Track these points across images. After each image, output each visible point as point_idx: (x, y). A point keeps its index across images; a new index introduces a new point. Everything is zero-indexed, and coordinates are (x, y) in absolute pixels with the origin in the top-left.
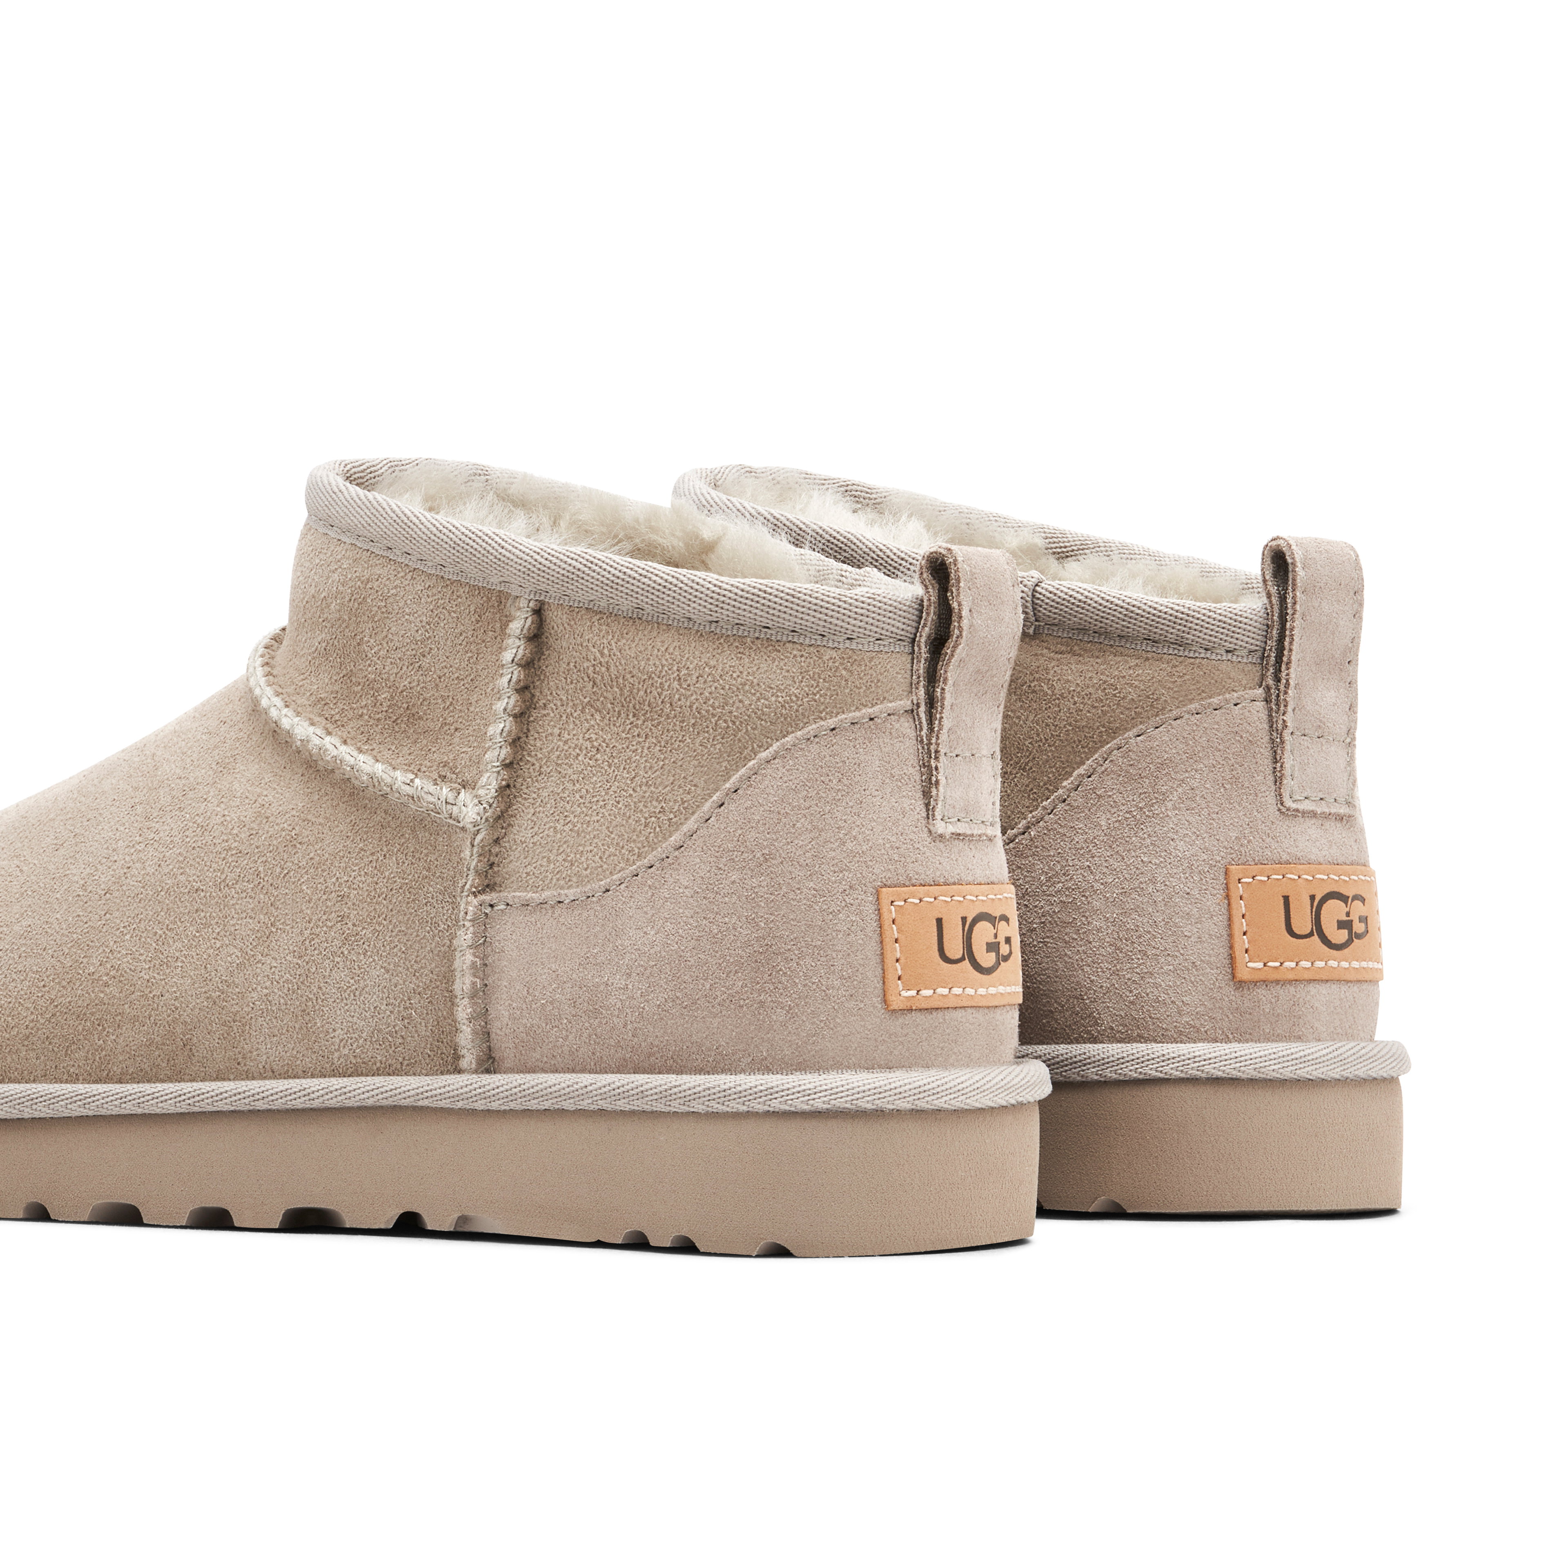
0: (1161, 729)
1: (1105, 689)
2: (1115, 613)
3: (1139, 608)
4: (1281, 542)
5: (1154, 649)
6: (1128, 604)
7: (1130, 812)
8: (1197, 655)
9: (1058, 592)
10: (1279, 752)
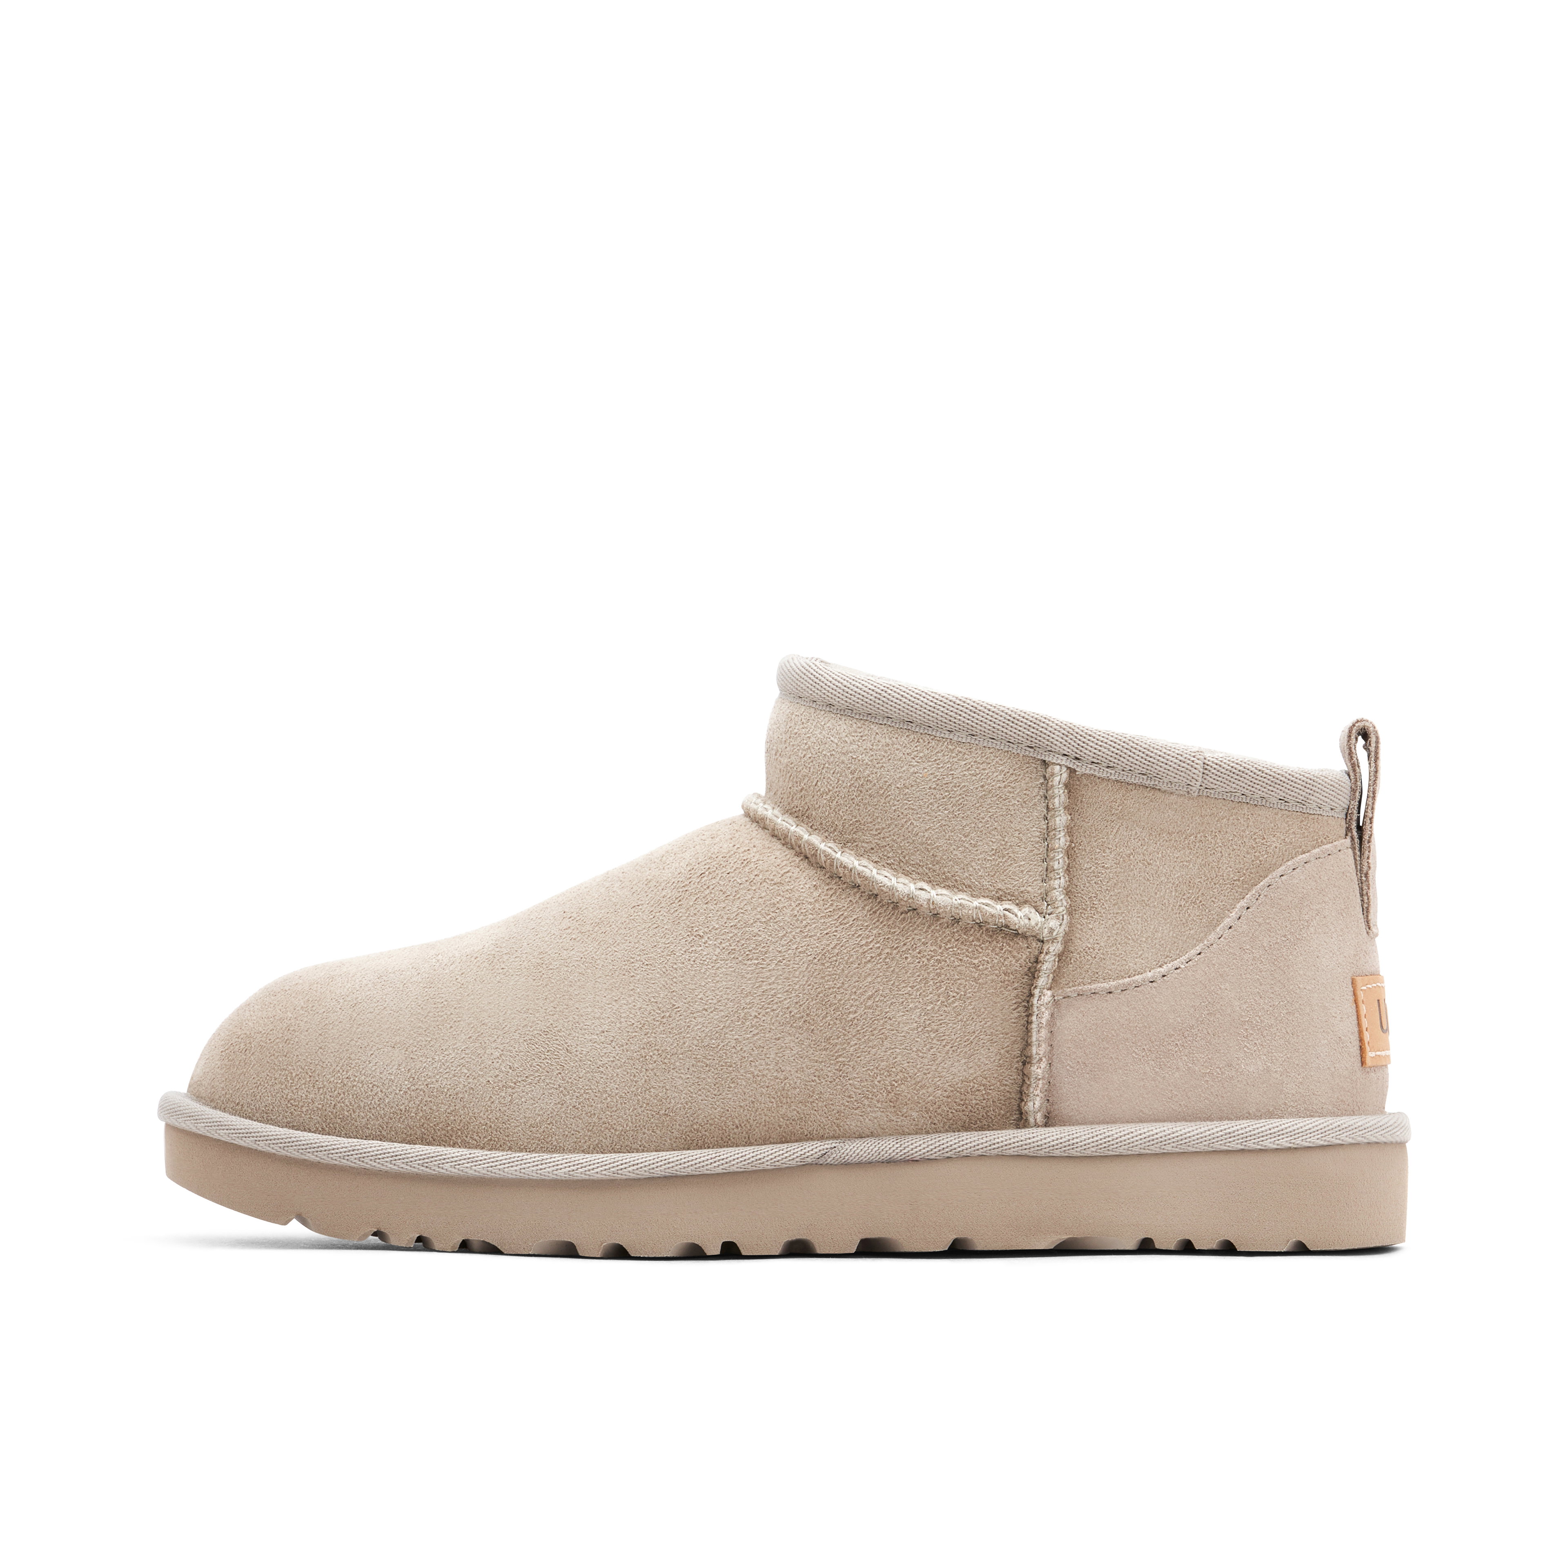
0: (1297, 870)
1: (1255, 839)
2: (1264, 780)
3: (1282, 776)
4: (1367, 724)
5: (1286, 808)
6: (1275, 772)
7: (1285, 936)
8: (1315, 812)
9: (1222, 764)
10: (1365, 887)
